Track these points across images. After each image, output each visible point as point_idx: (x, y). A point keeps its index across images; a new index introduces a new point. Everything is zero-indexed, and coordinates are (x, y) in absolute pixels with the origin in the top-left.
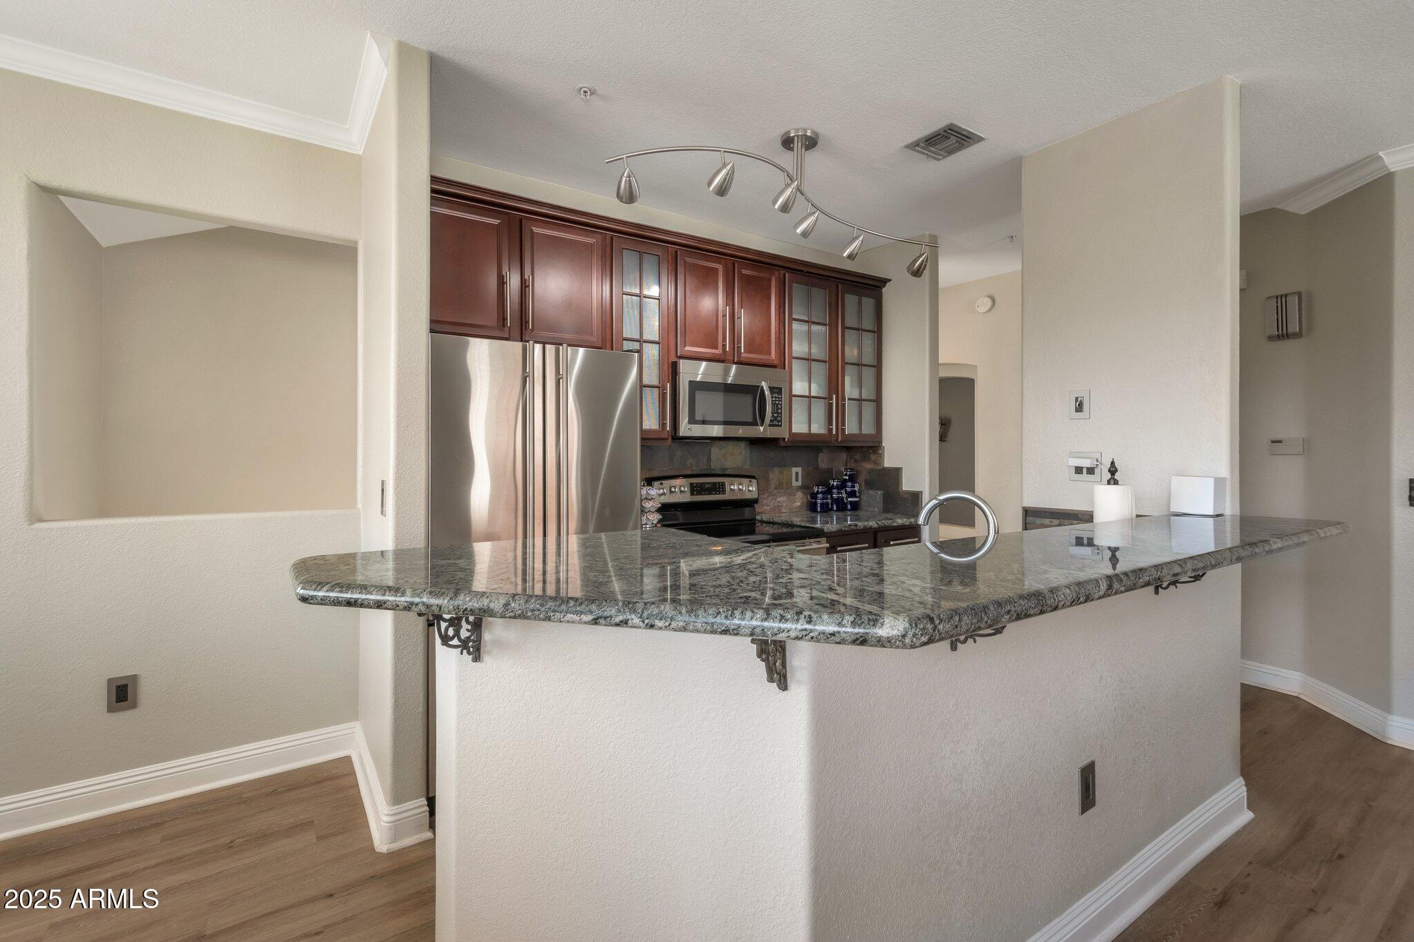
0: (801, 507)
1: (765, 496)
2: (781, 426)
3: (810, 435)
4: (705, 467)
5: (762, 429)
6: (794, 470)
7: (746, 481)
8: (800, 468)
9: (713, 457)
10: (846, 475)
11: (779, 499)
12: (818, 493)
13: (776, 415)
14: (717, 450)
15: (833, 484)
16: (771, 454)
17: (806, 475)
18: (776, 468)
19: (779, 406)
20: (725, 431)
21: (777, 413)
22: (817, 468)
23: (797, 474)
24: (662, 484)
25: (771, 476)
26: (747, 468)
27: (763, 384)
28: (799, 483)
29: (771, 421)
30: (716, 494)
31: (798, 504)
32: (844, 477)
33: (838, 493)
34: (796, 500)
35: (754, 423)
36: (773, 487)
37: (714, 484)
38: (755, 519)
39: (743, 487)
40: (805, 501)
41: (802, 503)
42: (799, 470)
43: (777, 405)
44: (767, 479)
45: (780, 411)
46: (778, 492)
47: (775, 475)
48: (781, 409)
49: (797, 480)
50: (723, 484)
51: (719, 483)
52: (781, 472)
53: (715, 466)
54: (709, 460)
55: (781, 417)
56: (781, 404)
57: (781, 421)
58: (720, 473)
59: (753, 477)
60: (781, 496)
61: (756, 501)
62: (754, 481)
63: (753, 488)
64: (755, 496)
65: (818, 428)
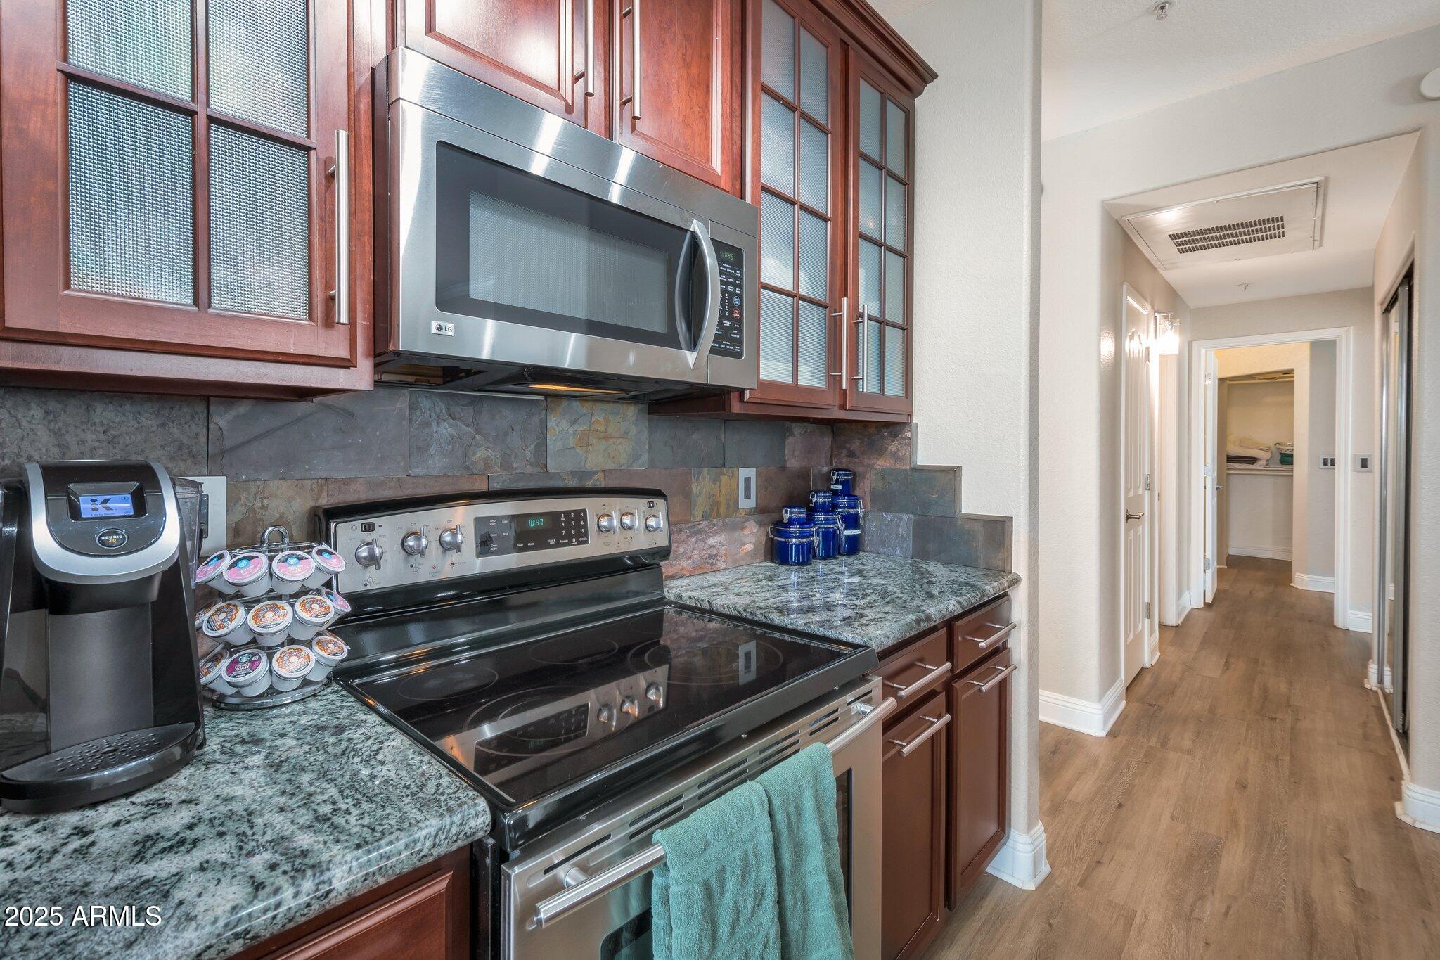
0: (752, 555)
1: (683, 536)
2: (739, 355)
3: (795, 388)
4: (529, 469)
5: (691, 357)
6: (745, 472)
7: (642, 502)
8: (754, 469)
9: (553, 442)
10: (837, 482)
11: (711, 541)
12: (791, 522)
13: (727, 323)
14: (564, 424)
15: (816, 503)
16: (695, 436)
17: (766, 482)
18: (705, 470)
19: (736, 301)
20: (591, 353)
21: (730, 318)
22: (784, 468)
23: (748, 480)
24: (368, 528)
25: (695, 489)
26: (641, 472)
27: (695, 226)
28: (751, 503)
29: (718, 339)
30: (558, 545)
31: (750, 547)
32: (833, 487)
33: (827, 521)
34: (746, 540)
35: (669, 340)
36: (698, 513)
37: (554, 516)
38: (662, 601)
39: (633, 521)
40: (763, 539)
41: (756, 545)
42: (751, 472)
43: (732, 295)
44: (687, 495)
45: (736, 314)
46: (711, 526)
47: (703, 486)
48: (740, 308)
49: (747, 496)
50: (580, 516)
51: (567, 513)
52: (716, 480)
53: (560, 466)
54: (541, 447)
55: (740, 331)
56: (741, 297)
57: (739, 342)
58: (572, 483)
59: (658, 494)
60: (716, 533)
61: (664, 553)
62: (660, 504)
63: (659, 521)
64: (661, 540)
65: (810, 376)
